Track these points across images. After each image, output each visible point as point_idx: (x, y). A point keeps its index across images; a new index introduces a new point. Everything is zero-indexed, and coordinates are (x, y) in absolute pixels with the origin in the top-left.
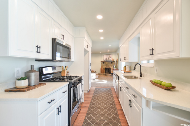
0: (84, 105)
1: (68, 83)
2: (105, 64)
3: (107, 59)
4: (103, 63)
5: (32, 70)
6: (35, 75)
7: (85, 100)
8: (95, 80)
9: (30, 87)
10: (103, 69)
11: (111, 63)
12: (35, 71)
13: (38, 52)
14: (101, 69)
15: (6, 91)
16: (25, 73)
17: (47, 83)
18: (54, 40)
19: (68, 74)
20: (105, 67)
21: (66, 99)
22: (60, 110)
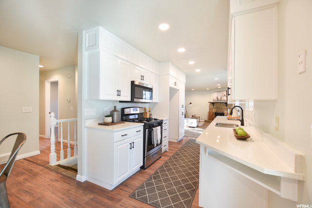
0: (167, 154)
1: (143, 124)
2: (215, 106)
3: (219, 98)
4: (212, 105)
5: (115, 110)
6: (117, 114)
7: (169, 150)
8: (196, 129)
9: (113, 123)
10: (211, 114)
11: (224, 104)
12: (117, 111)
13: (118, 95)
14: (210, 113)
15: (99, 124)
16: (111, 112)
17: (126, 122)
18: (133, 83)
19: (151, 116)
20: (216, 110)
21: (140, 139)
22: (132, 146)
